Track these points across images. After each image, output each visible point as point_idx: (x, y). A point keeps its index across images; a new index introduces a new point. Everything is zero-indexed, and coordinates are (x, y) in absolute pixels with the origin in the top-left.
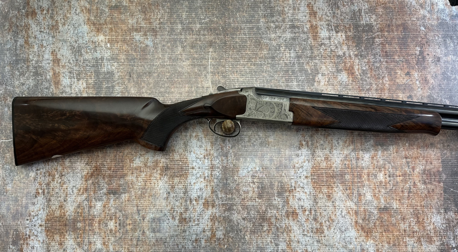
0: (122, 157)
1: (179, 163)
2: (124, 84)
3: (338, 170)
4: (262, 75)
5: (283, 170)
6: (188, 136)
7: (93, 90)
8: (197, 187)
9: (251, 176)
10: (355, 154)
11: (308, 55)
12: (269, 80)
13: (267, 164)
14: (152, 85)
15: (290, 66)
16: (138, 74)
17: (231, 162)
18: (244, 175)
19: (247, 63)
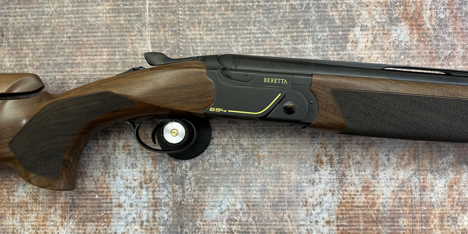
1: (95, 196)
3: (385, 209)
4: (247, 30)
5: (285, 210)
6: (111, 147)
9: (227, 221)
10: (419, 179)
12: (260, 39)
13: (255, 198)
14: (42, 51)
15: (301, 12)
16: (16, 31)
17: (189, 194)
18: (213, 219)
19: (218, 7)
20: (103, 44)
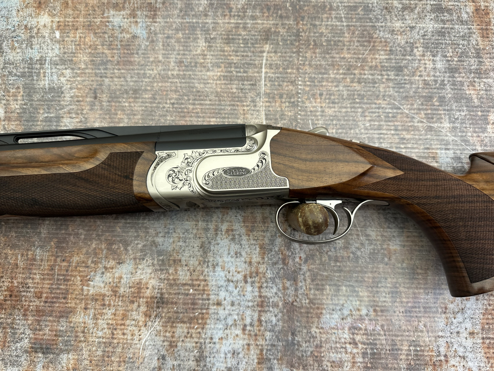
0: (67, 271)
1: (189, 290)
2: (82, 114)
4: (376, 104)
5: (420, 317)
6: (212, 231)
7: (17, 125)
8: (226, 347)
9: (350, 329)
11: (473, 67)
12: (390, 115)
13: (385, 301)
14: (139, 117)
15: (435, 89)
16: (111, 94)
17: (304, 294)
18: (332, 326)
19: (343, 78)
20: (211, 113)
